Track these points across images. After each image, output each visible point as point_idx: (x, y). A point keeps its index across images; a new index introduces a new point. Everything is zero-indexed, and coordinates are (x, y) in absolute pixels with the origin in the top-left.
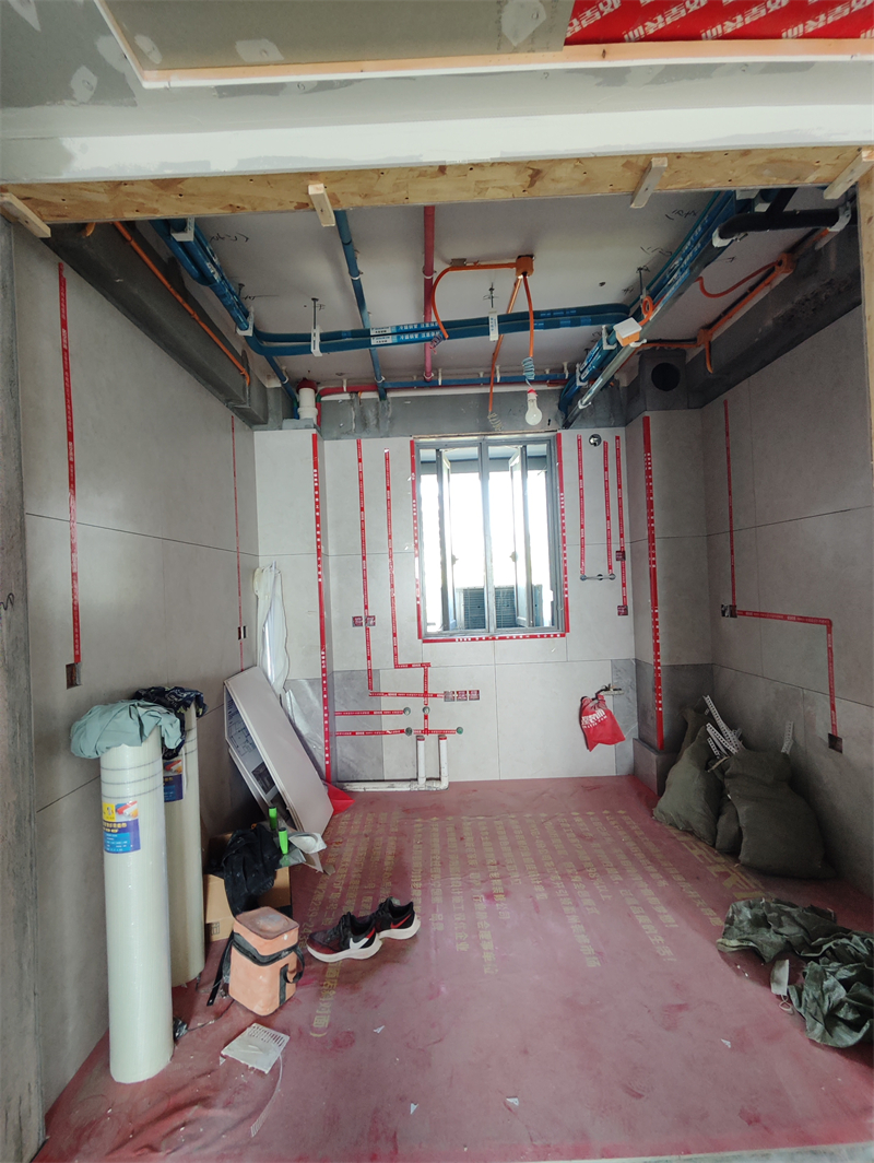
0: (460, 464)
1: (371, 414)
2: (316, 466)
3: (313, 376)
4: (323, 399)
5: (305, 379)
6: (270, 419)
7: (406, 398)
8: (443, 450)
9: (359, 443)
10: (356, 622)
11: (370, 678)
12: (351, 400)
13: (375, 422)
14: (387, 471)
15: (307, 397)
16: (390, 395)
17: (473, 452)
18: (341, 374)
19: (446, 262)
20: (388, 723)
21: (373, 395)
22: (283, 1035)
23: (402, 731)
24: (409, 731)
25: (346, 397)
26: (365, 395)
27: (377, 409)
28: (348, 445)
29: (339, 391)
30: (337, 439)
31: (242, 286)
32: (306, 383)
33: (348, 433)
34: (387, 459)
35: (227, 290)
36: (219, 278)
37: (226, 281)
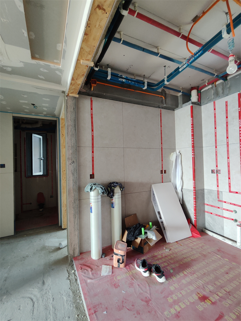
1: (220, 90)
2: (192, 116)
3: (193, 86)
4: (202, 91)
5: (192, 88)
6: (179, 106)
7: (236, 76)
9: (214, 103)
10: (213, 171)
11: (218, 194)
12: (212, 87)
13: (222, 92)
14: (227, 110)
15: (194, 93)
16: (229, 77)
18: (203, 80)
19: (190, 23)
20: (226, 214)
21: (221, 81)
22: (111, 273)
23: (233, 219)
24: (236, 221)
25: (210, 86)
26: (218, 83)
27: (223, 86)
28: (210, 105)
29: (205, 86)
30: (207, 104)
31: (144, 75)
32: (193, 88)
33: (210, 100)
34: (227, 105)
35: (130, 82)
36: (125, 80)
37: (129, 80)
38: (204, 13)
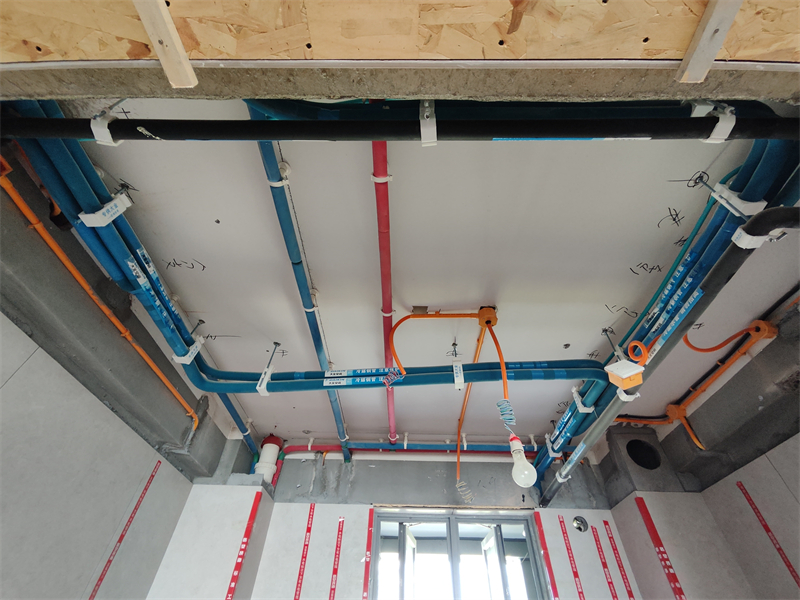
0: (426, 542)
1: (332, 477)
2: (248, 534)
3: (278, 432)
4: (287, 457)
5: (272, 435)
6: (218, 472)
7: (371, 462)
8: (407, 524)
9: (312, 508)
12: (315, 460)
13: (334, 485)
14: (338, 547)
15: (269, 452)
16: (356, 457)
17: (440, 528)
18: (308, 432)
21: (339, 456)
25: (311, 456)
26: (330, 456)
27: (340, 471)
28: (300, 509)
29: (303, 449)
30: (290, 501)
31: (202, 322)
32: (271, 438)
33: (303, 495)
34: (340, 531)
35: (158, 303)
36: (148, 286)
37: (158, 293)
38: (438, 314)
